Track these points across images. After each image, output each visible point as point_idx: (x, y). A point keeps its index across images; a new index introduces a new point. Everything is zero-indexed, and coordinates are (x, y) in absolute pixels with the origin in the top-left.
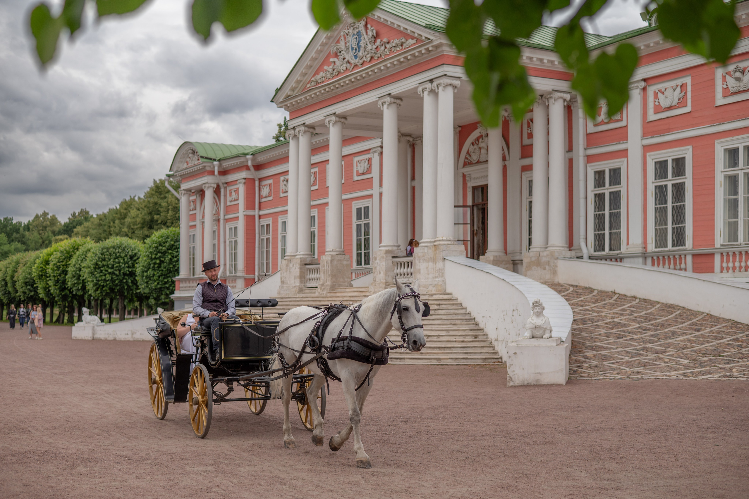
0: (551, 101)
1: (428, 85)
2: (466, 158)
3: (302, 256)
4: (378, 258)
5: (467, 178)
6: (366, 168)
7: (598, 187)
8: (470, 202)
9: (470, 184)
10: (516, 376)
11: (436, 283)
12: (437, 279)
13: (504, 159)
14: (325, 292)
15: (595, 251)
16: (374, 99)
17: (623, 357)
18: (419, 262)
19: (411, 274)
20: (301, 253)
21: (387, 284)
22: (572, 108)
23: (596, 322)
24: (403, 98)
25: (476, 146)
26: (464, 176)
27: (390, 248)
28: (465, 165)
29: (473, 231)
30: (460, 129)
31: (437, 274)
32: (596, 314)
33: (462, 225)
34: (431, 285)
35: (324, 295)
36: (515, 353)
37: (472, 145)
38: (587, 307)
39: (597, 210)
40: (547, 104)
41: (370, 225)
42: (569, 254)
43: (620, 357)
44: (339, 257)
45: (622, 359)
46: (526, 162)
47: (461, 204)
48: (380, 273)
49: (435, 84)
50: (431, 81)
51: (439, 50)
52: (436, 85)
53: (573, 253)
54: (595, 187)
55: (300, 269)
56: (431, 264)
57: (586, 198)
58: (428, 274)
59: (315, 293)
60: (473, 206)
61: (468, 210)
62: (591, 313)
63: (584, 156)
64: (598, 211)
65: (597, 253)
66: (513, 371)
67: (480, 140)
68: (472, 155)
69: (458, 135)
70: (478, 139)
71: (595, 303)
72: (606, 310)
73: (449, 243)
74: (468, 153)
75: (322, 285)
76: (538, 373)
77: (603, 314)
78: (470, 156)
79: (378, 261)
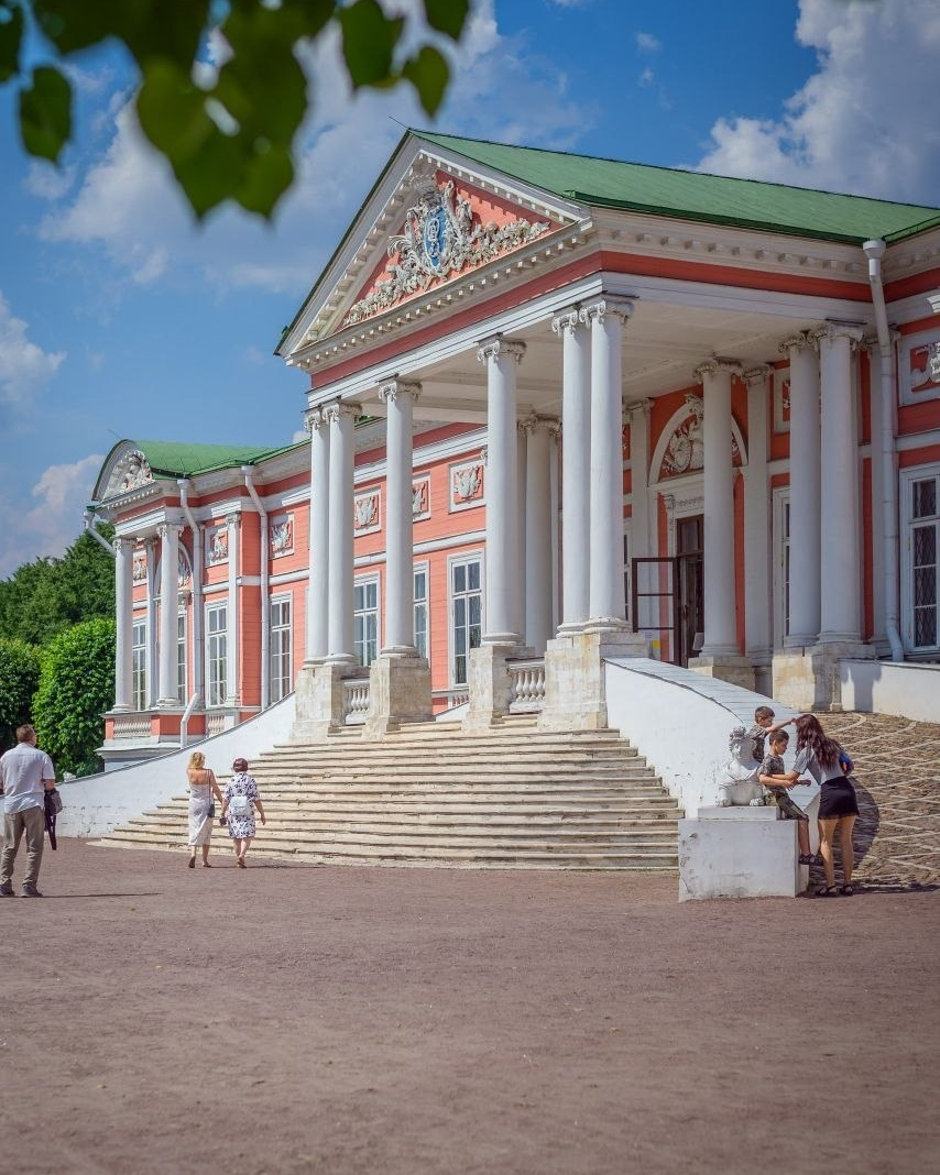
0: (824, 342)
1: (572, 315)
2: (664, 462)
3: (336, 663)
4: (479, 663)
5: (667, 504)
6: (472, 487)
7: (922, 515)
8: (672, 551)
9: (674, 515)
10: (697, 881)
11: (588, 710)
12: (590, 702)
13: (737, 462)
14: (378, 734)
15: (917, 644)
16: (470, 345)
17: (931, 848)
18: (557, 669)
19: (544, 694)
20: (335, 656)
21: (497, 714)
22: (869, 356)
23: (894, 782)
24: (526, 343)
25: (683, 438)
26: (661, 498)
27: (503, 643)
28: (664, 475)
29: (680, 609)
30: (652, 404)
31: (591, 691)
32: (898, 767)
33: (658, 597)
34: (578, 713)
35: (378, 739)
36: (694, 836)
37: (675, 436)
38: (884, 754)
39: (919, 560)
40: (816, 349)
41: (482, 600)
42: (863, 650)
43: (925, 847)
44: (406, 663)
45: (929, 851)
46: (778, 467)
47: (656, 555)
48: (483, 694)
49: (584, 312)
50: (577, 306)
51: (592, 243)
52: (586, 314)
53: (872, 649)
54: (915, 515)
55: (333, 687)
56: (578, 672)
57: (898, 537)
58: (573, 692)
59: (360, 735)
60: (679, 558)
61: (670, 565)
62: (889, 764)
63: (893, 452)
64: (923, 564)
65: (921, 649)
66: (691, 871)
67: (692, 426)
68: (677, 455)
69: (649, 415)
70: (686, 424)
71: (902, 746)
72: (921, 759)
73: (614, 629)
74: (668, 452)
75: (374, 719)
76: (740, 875)
77: (913, 767)
78: (672, 458)
79: (478, 668)
